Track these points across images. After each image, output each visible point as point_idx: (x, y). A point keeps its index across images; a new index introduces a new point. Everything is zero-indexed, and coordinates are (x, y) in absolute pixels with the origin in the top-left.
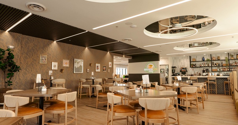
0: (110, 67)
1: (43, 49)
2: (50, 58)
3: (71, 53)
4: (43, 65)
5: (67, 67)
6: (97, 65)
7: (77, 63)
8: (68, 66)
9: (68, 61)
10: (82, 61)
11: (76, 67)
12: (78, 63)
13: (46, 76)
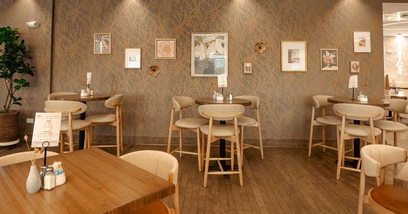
0: (358, 49)
1: (103, 18)
2: (121, 37)
3: (183, 17)
4: (102, 58)
5: (170, 60)
6: (286, 46)
7: (202, 46)
8: (172, 55)
9: (172, 43)
10: (223, 38)
11: (201, 59)
12: (207, 45)
13: (112, 85)
